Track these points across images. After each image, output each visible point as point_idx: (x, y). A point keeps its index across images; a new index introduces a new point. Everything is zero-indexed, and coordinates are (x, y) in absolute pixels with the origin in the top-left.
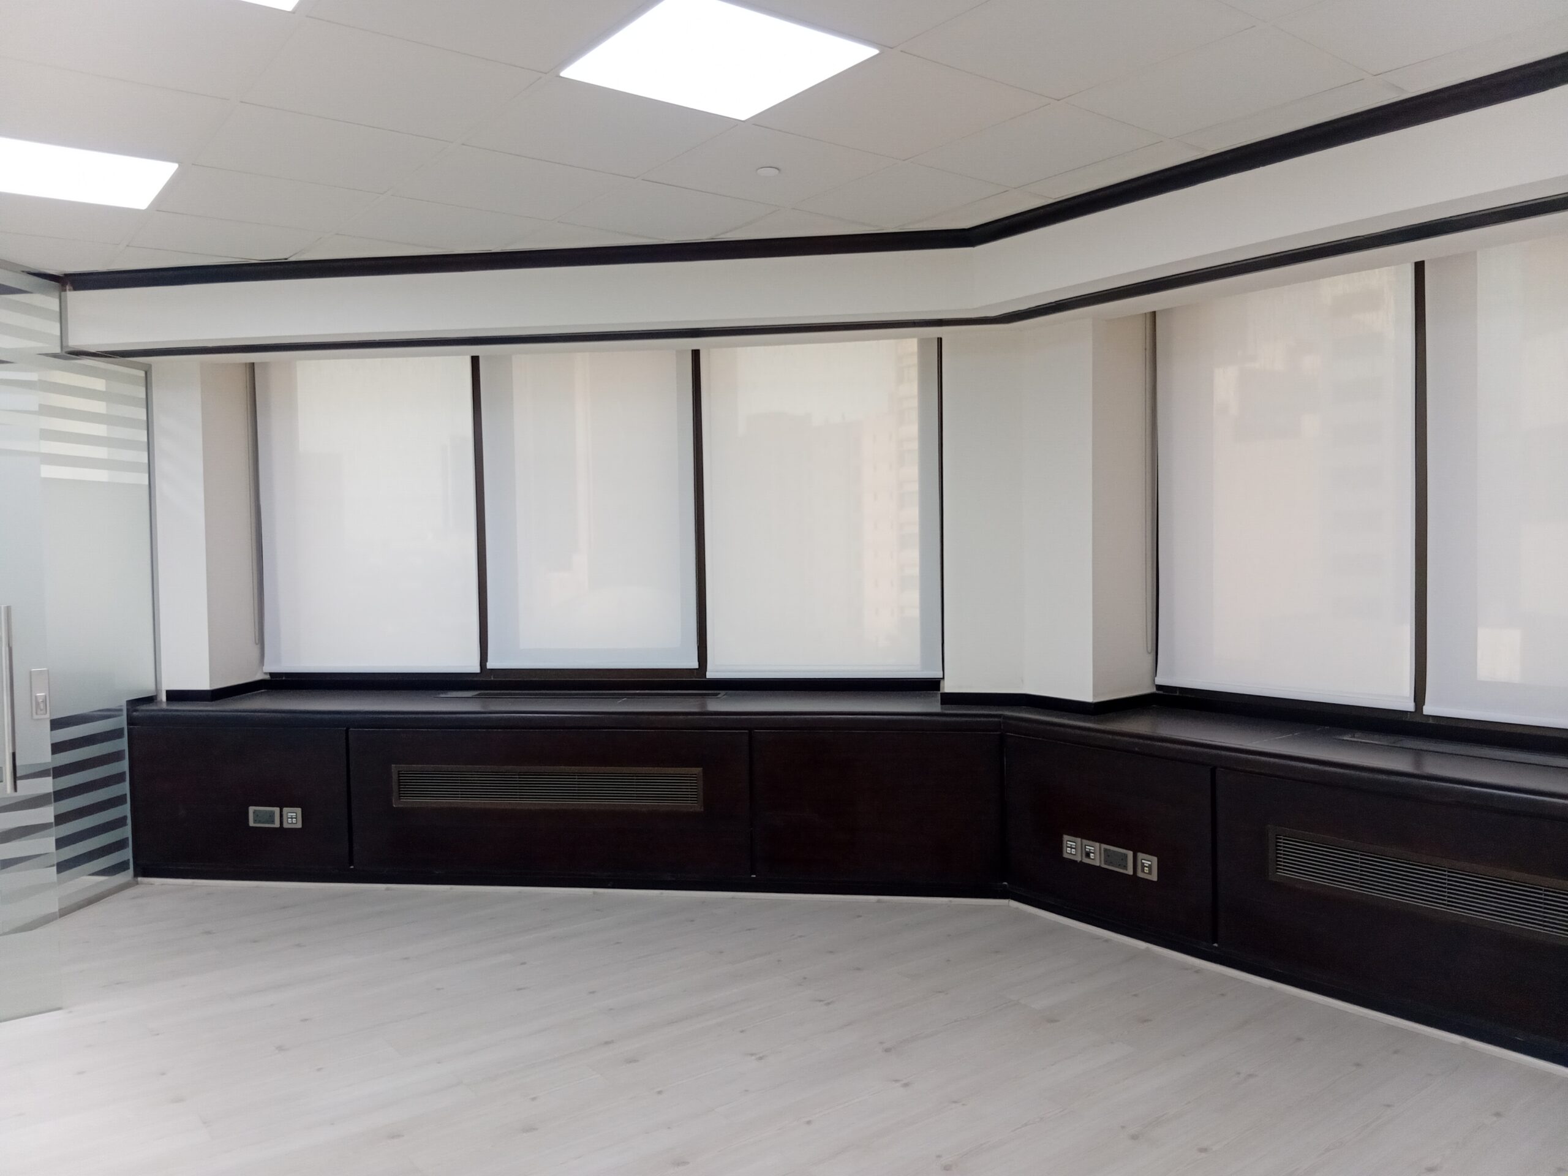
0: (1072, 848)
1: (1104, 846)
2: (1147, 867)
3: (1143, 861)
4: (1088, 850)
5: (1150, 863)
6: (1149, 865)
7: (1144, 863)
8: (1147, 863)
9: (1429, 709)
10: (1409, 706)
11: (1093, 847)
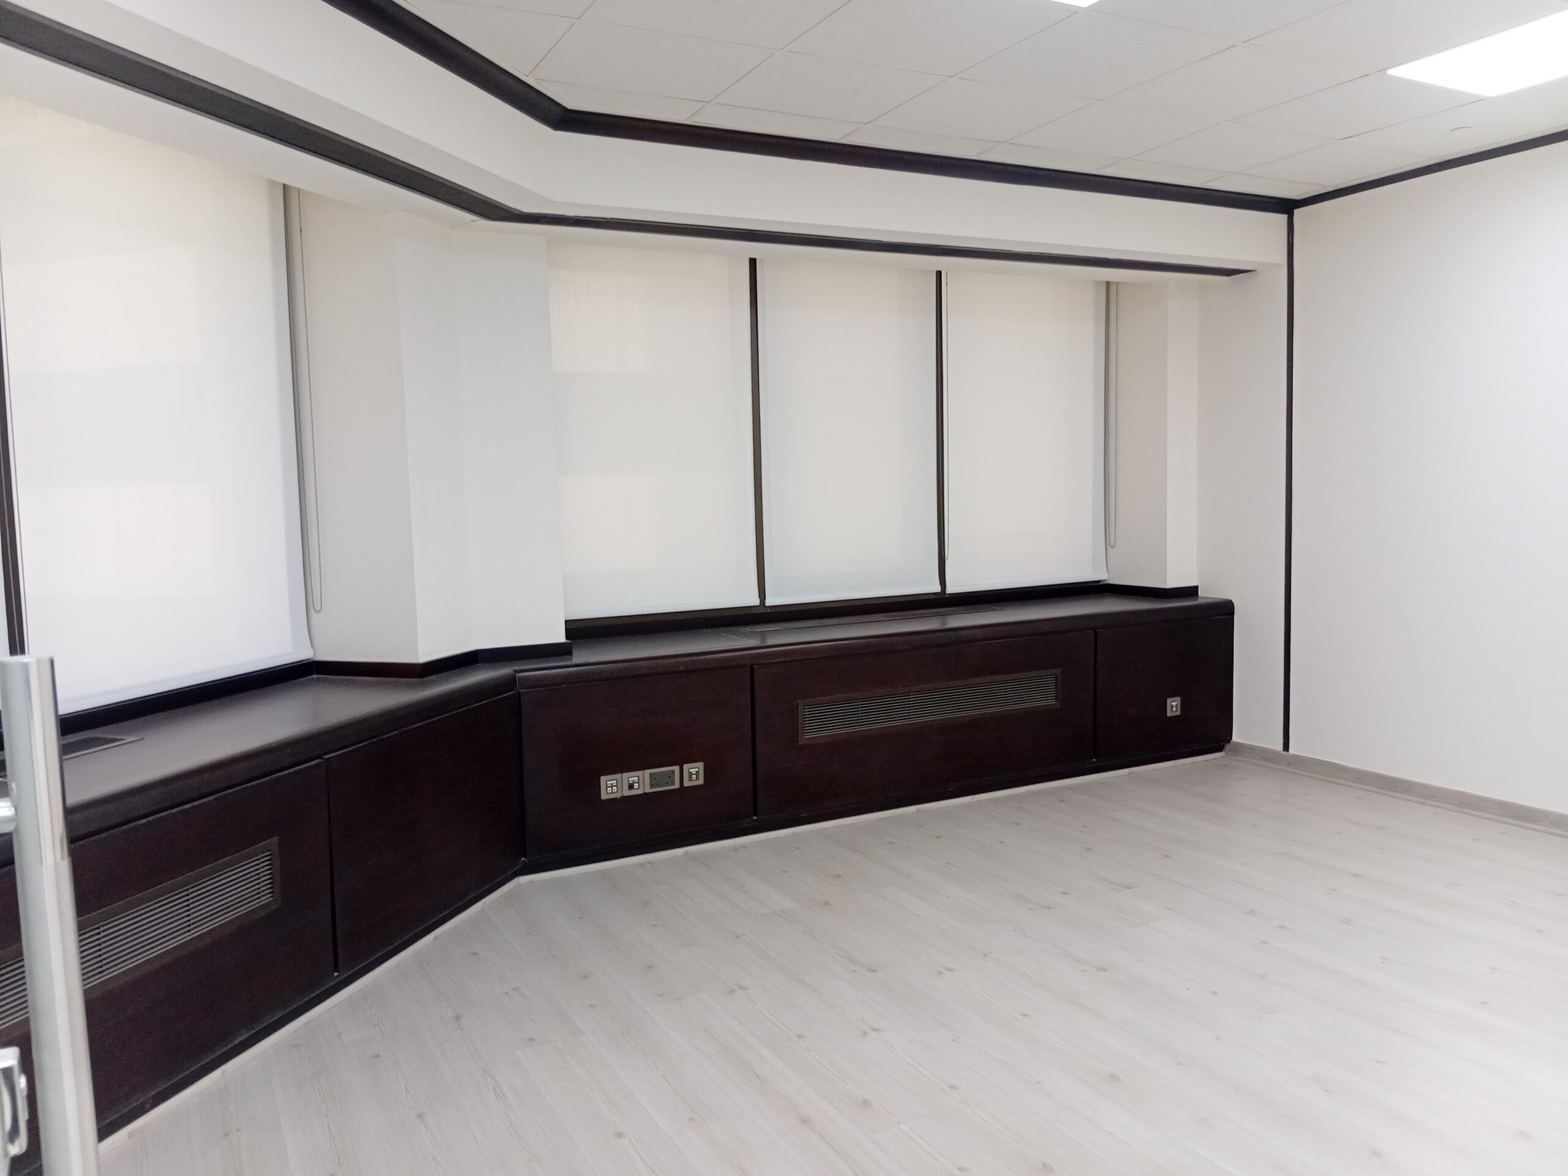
0: (612, 786)
1: (647, 772)
2: (694, 774)
3: (691, 770)
4: (632, 782)
5: (697, 770)
6: (697, 772)
7: (691, 772)
8: (694, 771)
9: (770, 601)
10: (756, 601)
11: (632, 777)
